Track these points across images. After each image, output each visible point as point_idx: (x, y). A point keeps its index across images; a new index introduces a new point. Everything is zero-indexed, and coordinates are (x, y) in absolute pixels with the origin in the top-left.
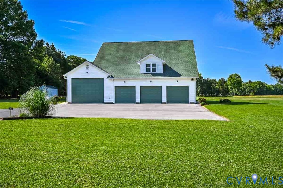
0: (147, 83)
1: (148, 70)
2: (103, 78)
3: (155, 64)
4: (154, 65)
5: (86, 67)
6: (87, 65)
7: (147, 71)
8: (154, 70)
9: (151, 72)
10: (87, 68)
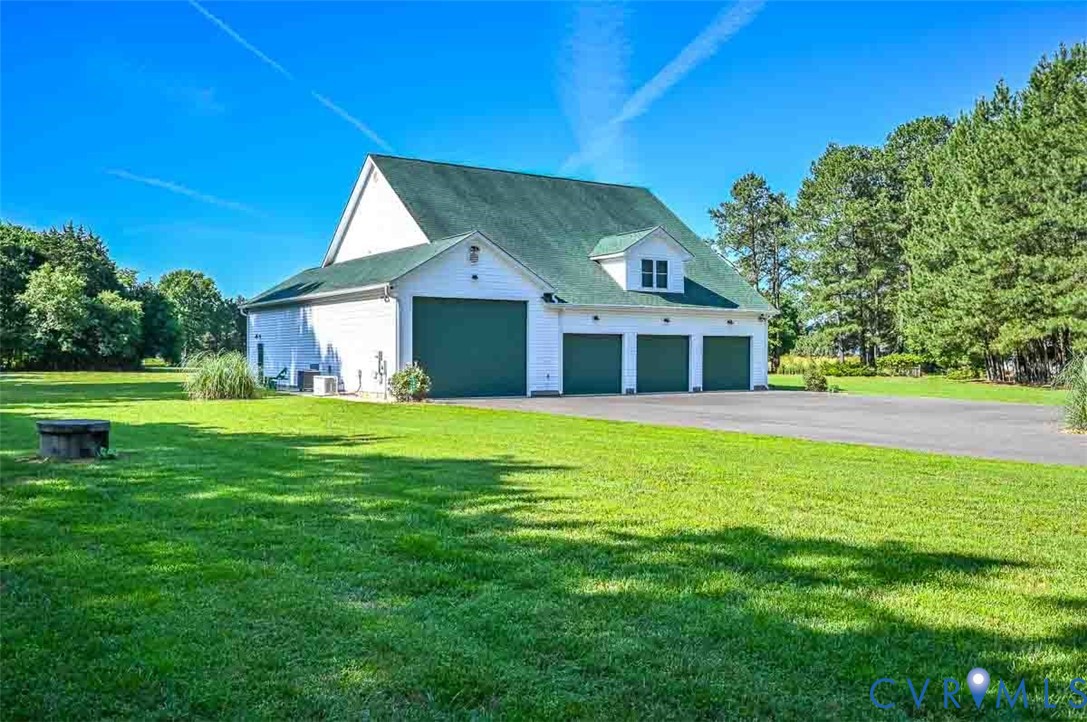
0: (655, 327)
1: (647, 281)
2: (525, 303)
3: (665, 263)
4: (663, 265)
5: (471, 255)
6: (475, 249)
7: (644, 285)
8: (663, 282)
9: (655, 289)
10: (474, 259)
